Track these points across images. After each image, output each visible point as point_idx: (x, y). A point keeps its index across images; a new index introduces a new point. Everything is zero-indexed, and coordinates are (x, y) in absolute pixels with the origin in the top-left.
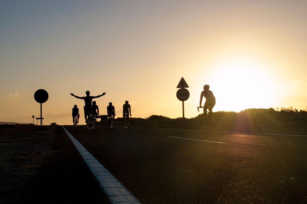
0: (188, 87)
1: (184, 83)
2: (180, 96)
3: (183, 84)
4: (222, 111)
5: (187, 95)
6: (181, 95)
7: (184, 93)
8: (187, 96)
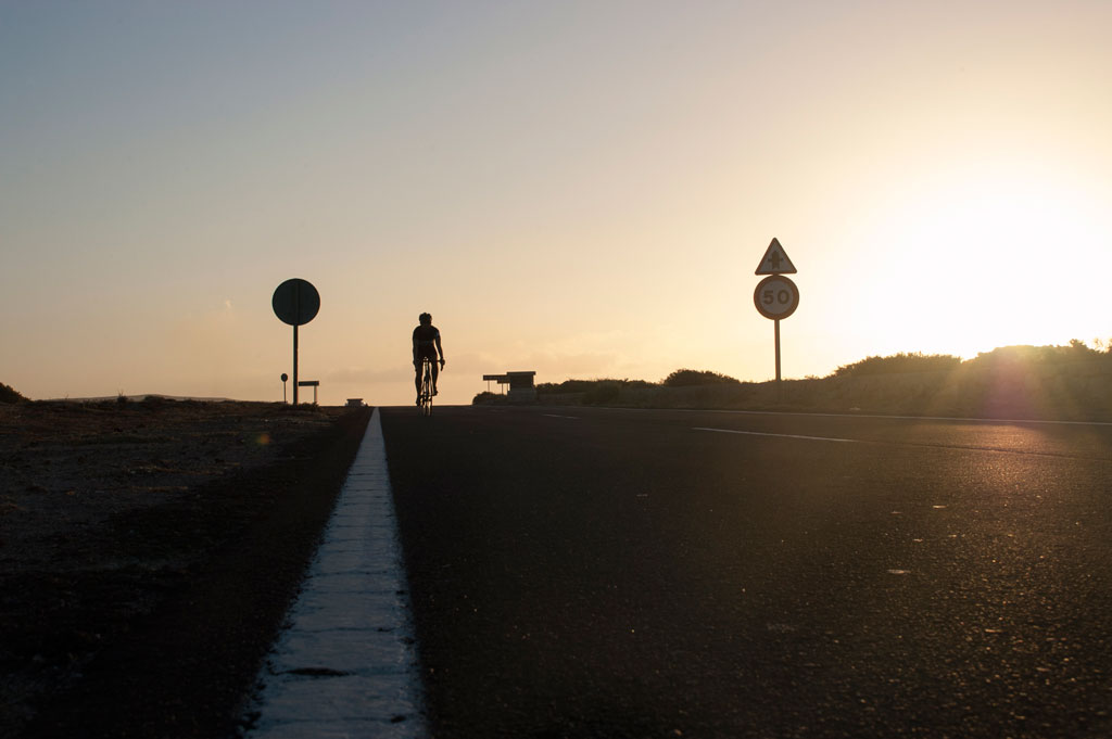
0: (794, 271)
1: (781, 256)
2: (766, 302)
3: (775, 262)
4: (910, 355)
5: (791, 297)
6: (769, 299)
7: (781, 292)
8: (791, 301)
